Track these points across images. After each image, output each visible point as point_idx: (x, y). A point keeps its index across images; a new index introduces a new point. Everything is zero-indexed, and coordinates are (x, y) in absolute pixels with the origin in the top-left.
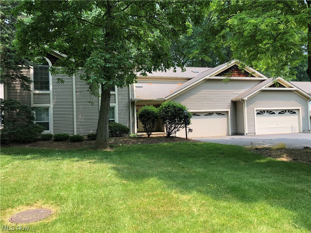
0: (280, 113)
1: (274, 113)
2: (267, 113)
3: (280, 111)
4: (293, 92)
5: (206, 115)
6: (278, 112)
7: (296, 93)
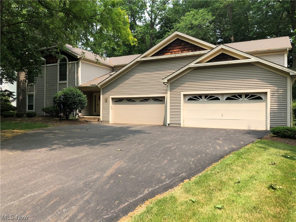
0: (228, 99)
1: (217, 99)
2: (205, 99)
3: (229, 96)
4: (254, 65)
5: (141, 101)
6: (225, 97)
7: (261, 67)
